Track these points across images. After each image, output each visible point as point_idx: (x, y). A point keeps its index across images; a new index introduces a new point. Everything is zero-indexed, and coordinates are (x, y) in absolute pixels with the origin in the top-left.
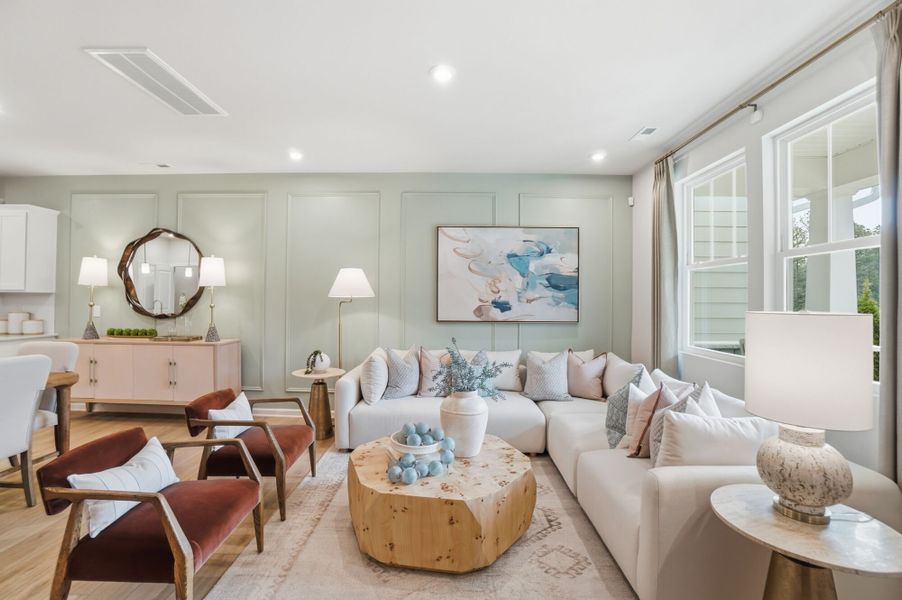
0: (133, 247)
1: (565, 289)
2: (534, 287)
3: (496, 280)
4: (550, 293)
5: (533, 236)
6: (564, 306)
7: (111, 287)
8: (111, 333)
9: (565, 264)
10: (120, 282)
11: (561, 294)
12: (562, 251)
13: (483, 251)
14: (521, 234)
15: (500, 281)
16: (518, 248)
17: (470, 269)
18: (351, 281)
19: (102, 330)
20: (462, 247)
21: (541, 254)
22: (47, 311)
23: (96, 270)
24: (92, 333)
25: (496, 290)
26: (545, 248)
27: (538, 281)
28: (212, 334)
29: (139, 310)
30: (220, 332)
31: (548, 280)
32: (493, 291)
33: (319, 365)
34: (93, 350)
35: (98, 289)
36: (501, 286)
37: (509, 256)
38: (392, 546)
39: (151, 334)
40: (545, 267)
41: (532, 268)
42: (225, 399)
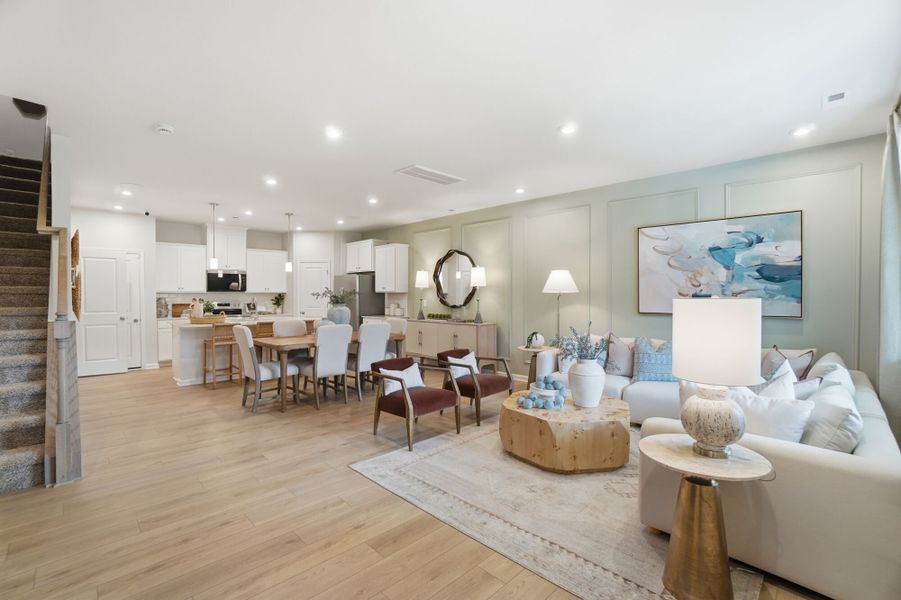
0: (440, 263)
1: (781, 280)
2: (741, 279)
3: (697, 274)
4: (761, 285)
5: (740, 228)
6: (779, 299)
7: (430, 288)
8: (429, 316)
9: (783, 253)
10: (434, 285)
11: (776, 287)
12: (777, 238)
13: (682, 246)
14: (725, 226)
15: (701, 275)
16: (721, 240)
17: (669, 264)
18: (560, 280)
19: (425, 315)
20: (662, 245)
21: (750, 244)
22: (404, 303)
23: (423, 279)
24: (421, 316)
25: (697, 284)
26: (754, 238)
27: (745, 274)
28: (478, 319)
29: (443, 302)
30: (482, 316)
31: (758, 271)
32: (694, 285)
33: (535, 342)
34: (422, 326)
35: (425, 290)
36: (702, 280)
37: (711, 250)
38: (512, 442)
39: (447, 317)
40: (754, 258)
41: (738, 259)
42: (462, 353)
